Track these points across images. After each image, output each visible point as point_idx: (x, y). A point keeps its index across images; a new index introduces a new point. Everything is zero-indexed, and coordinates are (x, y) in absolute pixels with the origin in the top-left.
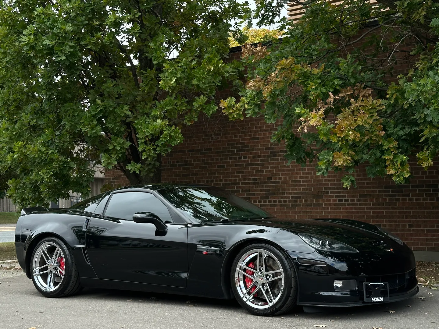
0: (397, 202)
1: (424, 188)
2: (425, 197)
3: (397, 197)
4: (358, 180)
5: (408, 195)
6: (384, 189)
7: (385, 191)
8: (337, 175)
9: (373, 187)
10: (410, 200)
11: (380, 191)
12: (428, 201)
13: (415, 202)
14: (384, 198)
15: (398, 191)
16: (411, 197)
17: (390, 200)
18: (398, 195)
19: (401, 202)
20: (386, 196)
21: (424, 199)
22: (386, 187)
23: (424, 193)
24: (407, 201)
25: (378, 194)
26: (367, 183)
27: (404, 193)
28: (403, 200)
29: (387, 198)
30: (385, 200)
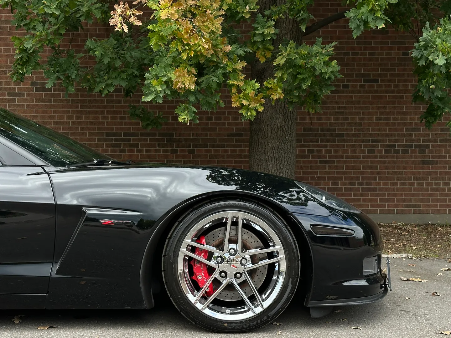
0: (122, 154)
1: (157, 137)
2: (157, 148)
3: (122, 148)
4: (69, 124)
5: (137, 146)
6: (105, 137)
7: (105, 140)
8: (37, 116)
9: (90, 134)
10: (139, 151)
11: (99, 140)
12: (161, 153)
13: (144, 153)
14: (105, 148)
15: (123, 140)
16: (140, 148)
17: (112, 151)
18: (124, 144)
19: (127, 153)
20: (107, 146)
21: (156, 151)
22: (107, 135)
23: (157, 143)
24: (135, 153)
25: (96, 143)
26: (82, 129)
27: (131, 142)
28: (130, 151)
29: (109, 148)
30: (106, 151)
